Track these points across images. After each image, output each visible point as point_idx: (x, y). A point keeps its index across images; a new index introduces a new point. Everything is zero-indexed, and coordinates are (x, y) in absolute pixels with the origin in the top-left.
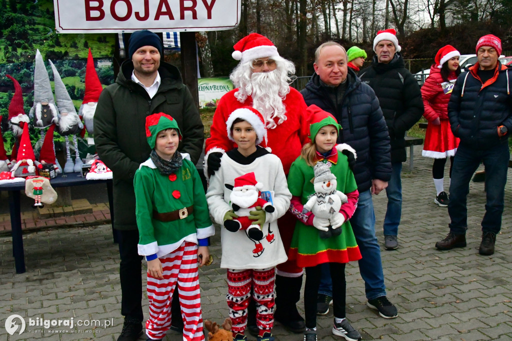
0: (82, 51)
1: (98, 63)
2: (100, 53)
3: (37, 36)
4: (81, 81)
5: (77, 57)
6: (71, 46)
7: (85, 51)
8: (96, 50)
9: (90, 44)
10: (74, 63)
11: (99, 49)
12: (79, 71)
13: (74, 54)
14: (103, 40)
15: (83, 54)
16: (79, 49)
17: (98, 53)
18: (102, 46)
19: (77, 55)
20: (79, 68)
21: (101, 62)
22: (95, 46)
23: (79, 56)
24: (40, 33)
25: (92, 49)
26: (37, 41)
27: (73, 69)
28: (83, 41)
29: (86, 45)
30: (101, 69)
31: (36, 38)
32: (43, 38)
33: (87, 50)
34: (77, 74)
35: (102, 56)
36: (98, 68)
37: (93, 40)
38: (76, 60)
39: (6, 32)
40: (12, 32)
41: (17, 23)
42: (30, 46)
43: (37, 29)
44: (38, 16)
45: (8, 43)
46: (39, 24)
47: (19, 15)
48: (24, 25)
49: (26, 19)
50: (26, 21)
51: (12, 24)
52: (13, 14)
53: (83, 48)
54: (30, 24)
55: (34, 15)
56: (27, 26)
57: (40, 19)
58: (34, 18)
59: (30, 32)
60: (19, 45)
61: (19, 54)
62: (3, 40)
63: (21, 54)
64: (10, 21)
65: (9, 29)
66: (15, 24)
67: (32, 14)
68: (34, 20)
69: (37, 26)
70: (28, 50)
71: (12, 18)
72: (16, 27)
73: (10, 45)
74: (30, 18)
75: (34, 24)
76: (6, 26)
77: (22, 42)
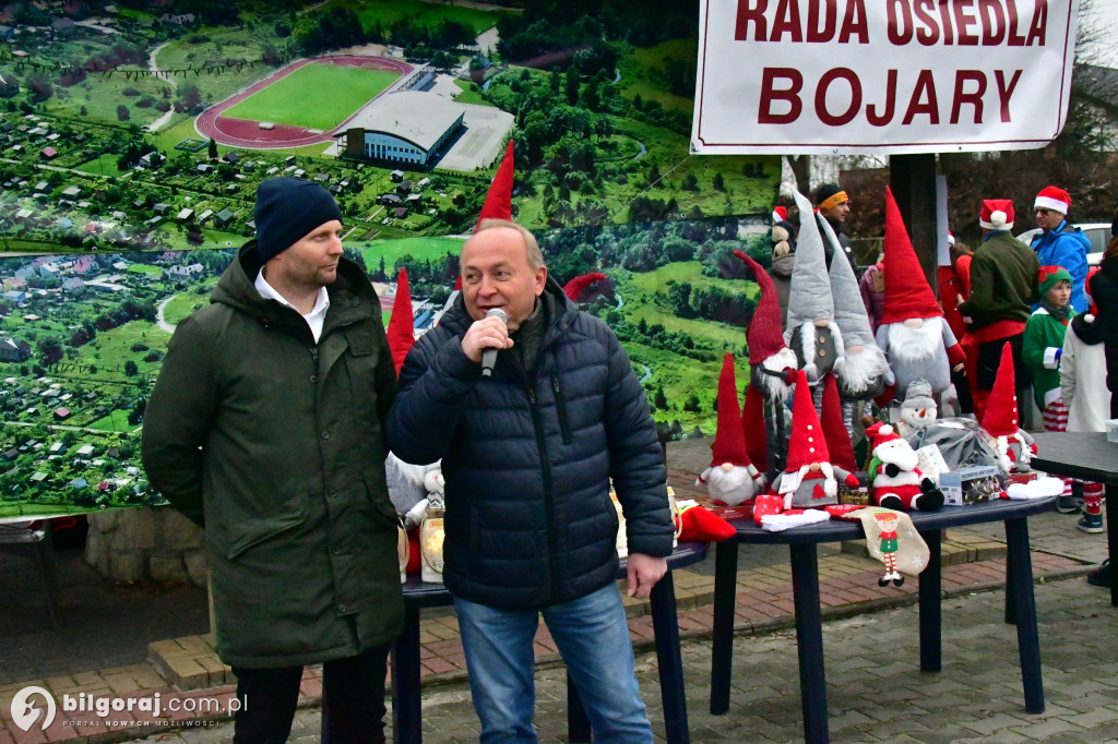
0: (708, 198)
1: (740, 227)
2: (750, 202)
3: (613, 161)
4: (703, 273)
5: (697, 215)
6: (684, 188)
7: (717, 199)
8: (741, 197)
9: (726, 177)
10: (689, 228)
11: (747, 192)
12: (700, 248)
13: (691, 207)
14: (755, 171)
15: (713, 206)
16: (703, 194)
17: (746, 203)
18: (753, 183)
19: (697, 209)
20: (700, 241)
21: (747, 224)
22: (736, 186)
23: (703, 210)
24: (619, 155)
26: (613, 173)
27: (688, 242)
28: (710, 173)
29: (719, 184)
30: (745, 242)
31: (611, 166)
32: (625, 166)
33: (722, 196)
34: (696, 256)
35: (755, 209)
37: (736, 172)
38: (693, 220)
39: (550, 152)
40: (563, 151)
41: (574, 131)
42: (599, 185)
43: (614, 146)
44: (618, 114)
45: (554, 178)
46: (618, 132)
47: (580, 111)
48: (587, 135)
49: (594, 120)
50: (592, 126)
51: (564, 133)
52: (569, 109)
53: (711, 190)
54: (600, 132)
55: (610, 112)
56: (595, 138)
57: (620, 120)
58: (609, 117)
59: (599, 151)
60: (575, 185)
61: (573, 206)
62: (543, 171)
63: (579, 205)
64: (561, 126)
65: (557, 145)
66: (570, 133)
67: (606, 110)
68: (608, 122)
69: (613, 138)
70: (592, 197)
71: (566, 118)
72: (572, 140)
73: (556, 184)
74: (601, 117)
75: (609, 132)
76: (551, 138)
77: (582, 175)
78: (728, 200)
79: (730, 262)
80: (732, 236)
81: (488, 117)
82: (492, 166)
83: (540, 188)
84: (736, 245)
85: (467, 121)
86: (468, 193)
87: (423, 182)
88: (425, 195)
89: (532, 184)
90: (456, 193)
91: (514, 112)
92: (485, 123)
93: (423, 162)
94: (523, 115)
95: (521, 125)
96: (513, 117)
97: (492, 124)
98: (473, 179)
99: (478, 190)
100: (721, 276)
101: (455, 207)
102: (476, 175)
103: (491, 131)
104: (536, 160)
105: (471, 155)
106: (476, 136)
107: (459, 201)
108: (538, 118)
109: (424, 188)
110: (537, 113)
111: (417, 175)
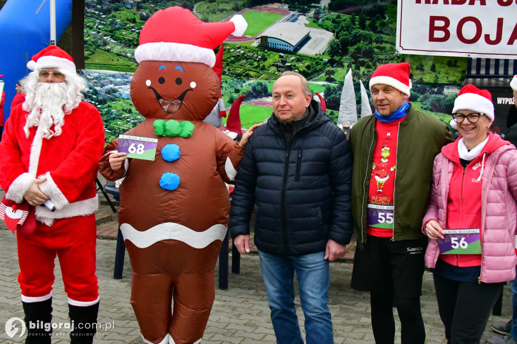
0: (427, 75)
1: (445, 89)
2: (448, 78)
3: (382, 55)
4: (422, 108)
5: (421, 81)
6: (417, 69)
7: (431, 75)
8: (444, 75)
9: (437, 66)
10: (417, 87)
11: (447, 73)
12: (422, 96)
13: (419, 77)
14: (453, 64)
15: (429, 78)
16: (425, 72)
17: (446, 78)
18: (451, 71)
19: (421, 79)
20: (422, 93)
21: (448, 88)
22: (443, 70)
23: (424, 80)
24: (386, 52)
25: (439, 73)
26: (382, 60)
27: (416, 93)
28: (430, 63)
29: (433, 69)
30: (447, 96)
31: (381, 57)
32: (388, 57)
33: (434, 74)
34: (419, 100)
35: (449, 81)
36: (443, 94)
37: (442, 63)
38: (420, 84)
39: (352, 49)
40: (358, 49)
41: (364, 41)
42: (375, 65)
43: (384, 48)
44: (386, 34)
45: (353, 60)
46: (386, 42)
47: (368, 32)
48: (370, 43)
49: (374, 36)
50: (374, 39)
51: (359, 41)
52: (362, 31)
53: (429, 71)
54: (377, 42)
55: (383, 33)
56: (374, 44)
57: (388, 37)
58: (382, 35)
59: (376, 50)
60: (363, 64)
61: (361, 73)
62: (348, 57)
63: (364, 73)
64: (357, 39)
65: (356, 47)
66: (362, 42)
67: (381, 32)
68: (381, 37)
69: (384, 45)
70: (370, 70)
71: (360, 35)
72: (362, 44)
73: (353, 63)
74: (378, 35)
75: (382, 42)
76: (353, 44)
77: (366, 60)
78: (436, 76)
79: (437, 105)
80: (440, 92)
81: (321, 33)
82: (323, 54)
83: (346, 64)
84: (442, 96)
85: (311, 35)
86: (312, 64)
87: (292, 58)
88: (293, 64)
89: (342, 62)
90: (307, 64)
91: (333, 32)
92: (319, 36)
93: (292, 50)
94: (338, 33)
95: (337, 37)
96: (332, 34)
97: (323, 36)
98: (314, 59)
99: (317, 63)
100: (431, 110)
101: (306, 70)
102: (316, 57)
103: (323, 39)
104: (345, 52)
105: (314, 49)
106: (315, 41)
107: (308, 67)
108: (345, 35)
109: (292, 61)
110: (345, 33)
111: (290, 56)
